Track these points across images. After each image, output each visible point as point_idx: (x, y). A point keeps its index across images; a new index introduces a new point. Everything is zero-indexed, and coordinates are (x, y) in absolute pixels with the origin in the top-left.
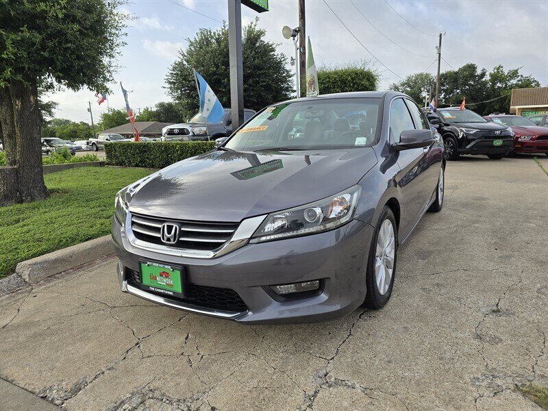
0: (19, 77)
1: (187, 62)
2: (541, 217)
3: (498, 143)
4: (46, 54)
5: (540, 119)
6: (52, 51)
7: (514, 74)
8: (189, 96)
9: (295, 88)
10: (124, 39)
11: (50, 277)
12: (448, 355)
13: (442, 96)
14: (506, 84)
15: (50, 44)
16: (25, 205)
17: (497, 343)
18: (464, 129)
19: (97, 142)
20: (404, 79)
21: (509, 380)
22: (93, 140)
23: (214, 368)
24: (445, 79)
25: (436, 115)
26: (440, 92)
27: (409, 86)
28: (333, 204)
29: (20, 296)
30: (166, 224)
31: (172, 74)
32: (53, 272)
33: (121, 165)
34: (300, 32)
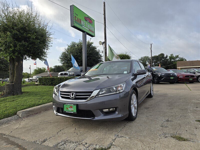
0: (19, 55)
1: (67, 52)
2: (184, 99)
3: (172, 78)
4: (28, 49)
5: (186, 71)
6: (31, 48)
7: (177, 57)
8: (67, 63)
9: (103, 61)
10: (51, 44)
11: (28, 116)
12: (153, 130)
13: (153, 64)
14: (175, 60)
15: (30, 46)
16: (15, 96)
17: (167, 128)
18: (160, 73)
19: (32, 79)
20: (140, 58)
21: (169, 135)
22: (31, 78)
23: (85, 135)
24: (154, 58)
25: (151, 69)
26: (153, 63)
27: (142, 60)
28: (118, 87)
29: (19, 121)
30: (71, 93)
31: (61, 56)
32: (29, 115)
33: (44, 85)
34: (105, 43)
